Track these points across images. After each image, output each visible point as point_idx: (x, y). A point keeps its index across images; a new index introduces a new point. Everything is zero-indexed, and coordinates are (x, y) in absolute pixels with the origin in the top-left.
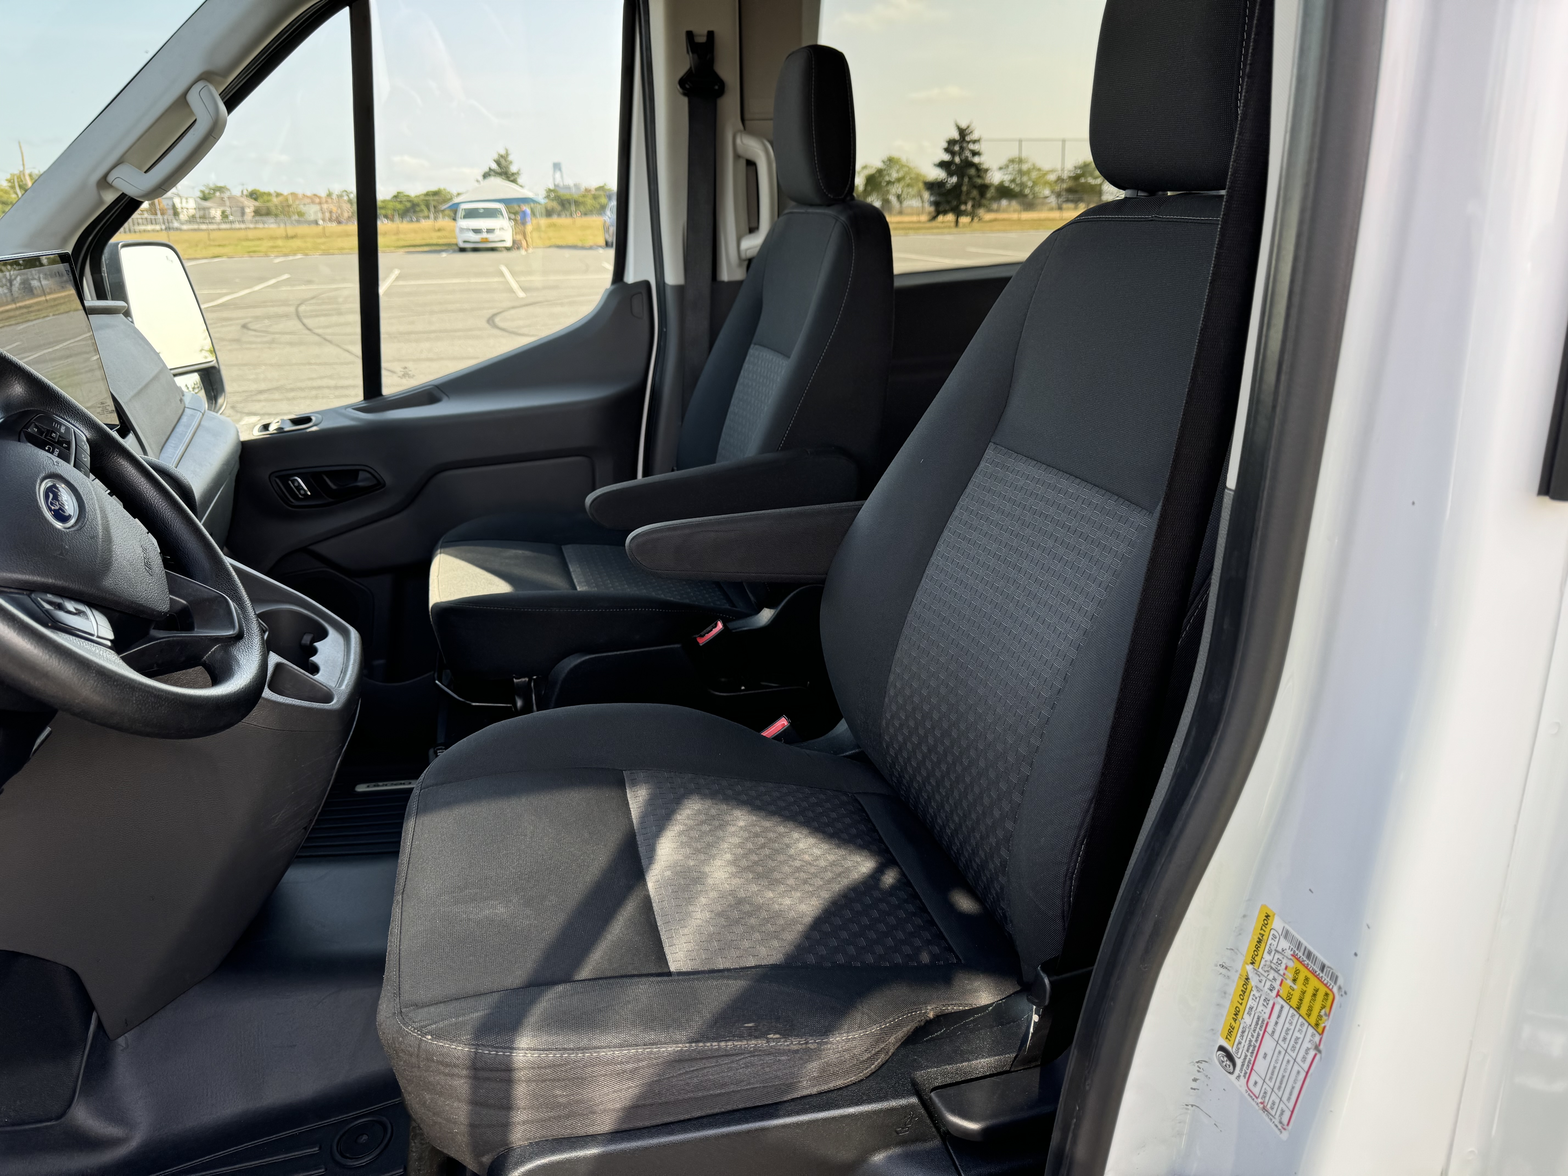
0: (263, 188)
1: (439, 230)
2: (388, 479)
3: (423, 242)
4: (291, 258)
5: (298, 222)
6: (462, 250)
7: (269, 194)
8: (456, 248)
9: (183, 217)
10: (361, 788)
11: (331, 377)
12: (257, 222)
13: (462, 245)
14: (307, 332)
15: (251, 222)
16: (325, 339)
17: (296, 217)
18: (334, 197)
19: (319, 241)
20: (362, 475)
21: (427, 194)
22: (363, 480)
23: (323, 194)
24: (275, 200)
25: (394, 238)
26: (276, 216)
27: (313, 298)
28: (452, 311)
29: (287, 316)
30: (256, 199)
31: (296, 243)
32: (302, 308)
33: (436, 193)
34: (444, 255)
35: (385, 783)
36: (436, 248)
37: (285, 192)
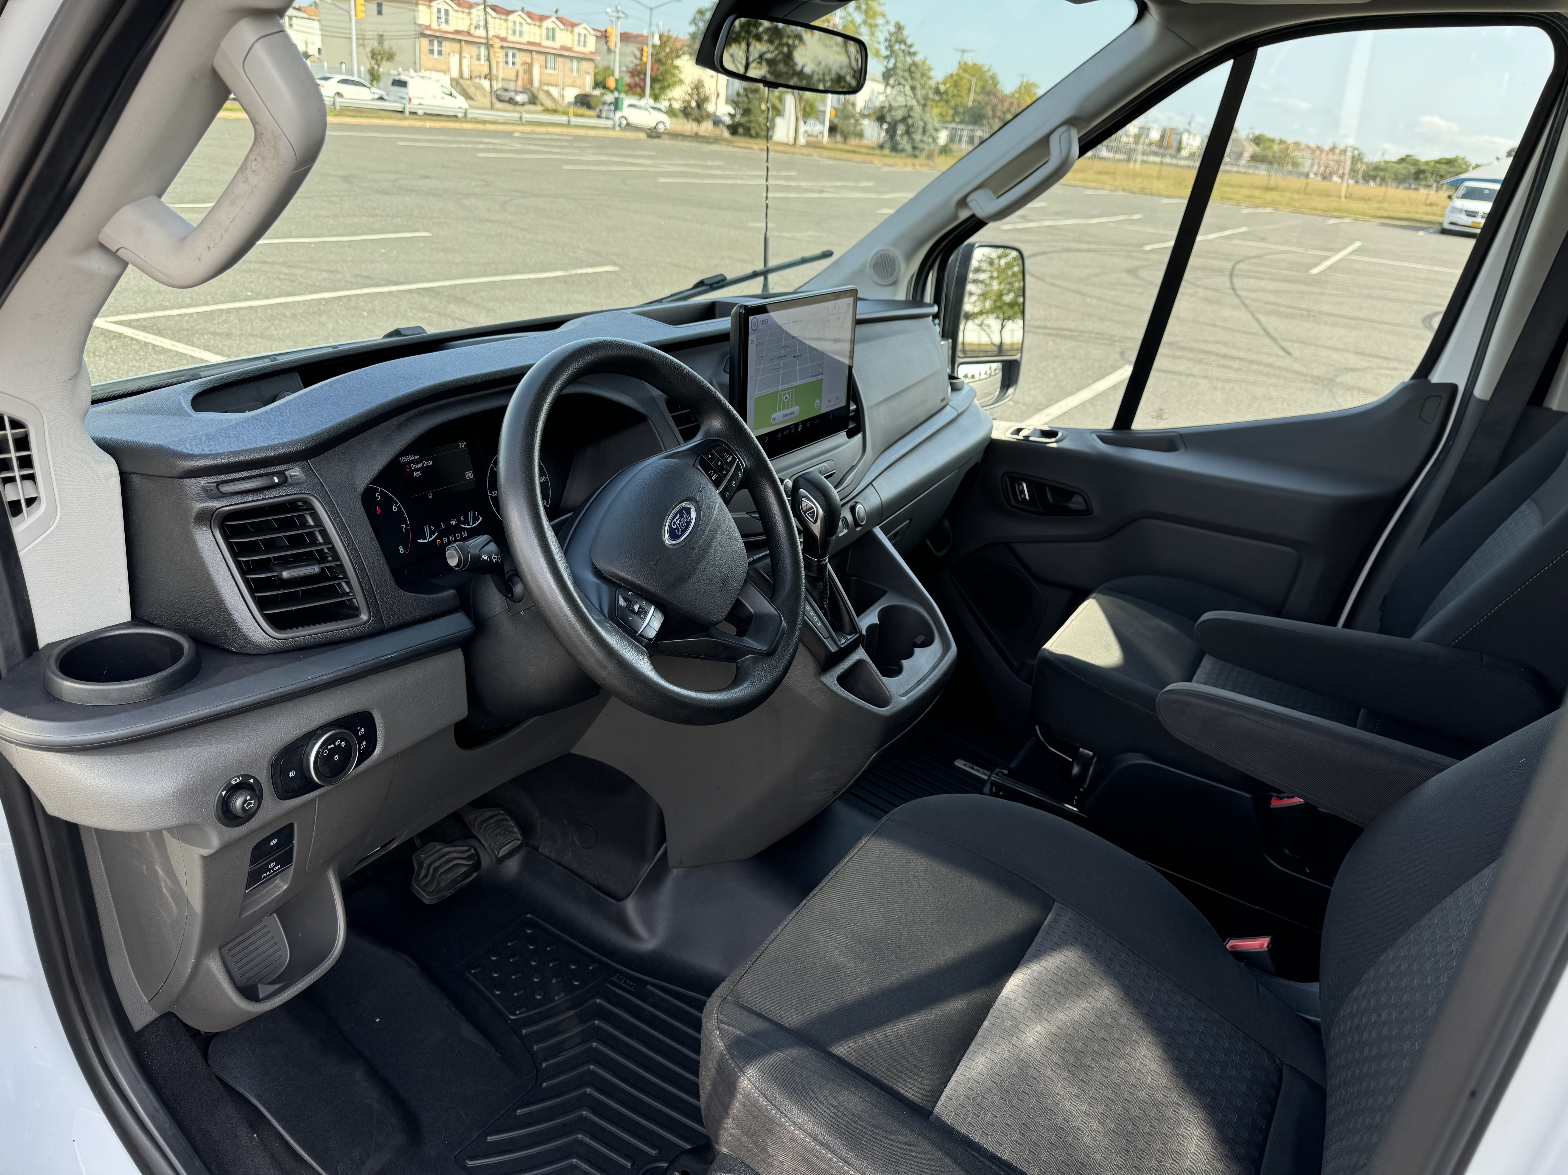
0: (1269, 134)
1: (1431, 205)
2: (1097, 509)
3: (1405, 215)
4: (1259, 210)
5: (1290, 173)
6: (1444, 232)
7: (1273, 141)
8: (1439, 228)
9: (1184, 153)
10: (959, 763)
11: (1225, 344)
12: (1250, 167)
13: (1447, 226)
14: (1231, 292)
15: (1245, 166)
16: (1244, 304)
17: (1290, 168)
18: (1337, 151)
19: (1297, 197)
20: (1077, 498)
21: (1439, 162)
22: (1076, 503)
23: (1327, 148)
24: (1276, 147)
25: (1376, 205)
26: (1271, 163)
27: (1256, 257)
28: (1390, 300)
29: (1220, 271)
30: (1258, 144)
31: (1274, 196)
32: (1241, 266)
33: (1449, 162)
34: (1421, 233)
35: (979, 769)
36: (1414, 225)
37: (1290, 140)
